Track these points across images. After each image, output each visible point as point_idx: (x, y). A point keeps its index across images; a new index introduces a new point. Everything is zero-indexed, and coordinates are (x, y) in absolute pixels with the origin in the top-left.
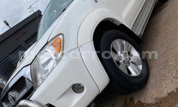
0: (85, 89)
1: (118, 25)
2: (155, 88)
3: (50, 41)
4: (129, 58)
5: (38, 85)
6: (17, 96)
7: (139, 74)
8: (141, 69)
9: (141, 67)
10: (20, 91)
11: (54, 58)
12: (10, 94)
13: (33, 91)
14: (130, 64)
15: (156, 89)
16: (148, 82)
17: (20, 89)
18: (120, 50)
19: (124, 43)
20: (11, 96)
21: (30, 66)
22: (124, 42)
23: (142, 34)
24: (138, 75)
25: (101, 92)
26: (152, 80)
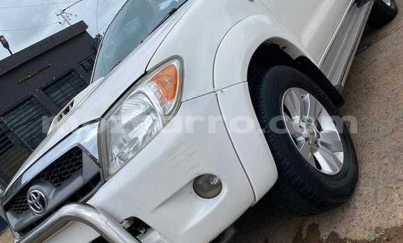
0: (225, 191)
1: (294, 58)
2: (372, 206)
3: (151, 71)
4: (318, 134)
5: (112, 171)
6: (51, 196)
7: (339, 170)
8: (342, 161)
9: (341, 156)
10: (60, 185)
11: (159, 109)
12: (35, 189)
13: (98, 186)
14: (318, 146)
15: (376, 208)
16: (356, 192)
17: (63, 180)
18: (299, 112)
19: (307, 98)
20: (36, 194)
21: (98, 123)
22: (308, 96)
23: (343, 85)
24: (337, 172)
25: (257, 200)
26: (365, 188)
